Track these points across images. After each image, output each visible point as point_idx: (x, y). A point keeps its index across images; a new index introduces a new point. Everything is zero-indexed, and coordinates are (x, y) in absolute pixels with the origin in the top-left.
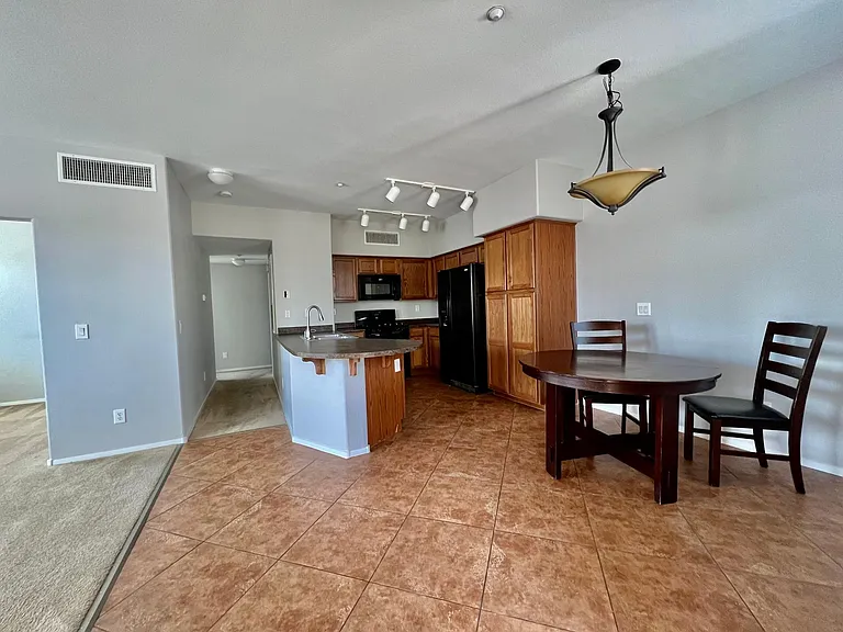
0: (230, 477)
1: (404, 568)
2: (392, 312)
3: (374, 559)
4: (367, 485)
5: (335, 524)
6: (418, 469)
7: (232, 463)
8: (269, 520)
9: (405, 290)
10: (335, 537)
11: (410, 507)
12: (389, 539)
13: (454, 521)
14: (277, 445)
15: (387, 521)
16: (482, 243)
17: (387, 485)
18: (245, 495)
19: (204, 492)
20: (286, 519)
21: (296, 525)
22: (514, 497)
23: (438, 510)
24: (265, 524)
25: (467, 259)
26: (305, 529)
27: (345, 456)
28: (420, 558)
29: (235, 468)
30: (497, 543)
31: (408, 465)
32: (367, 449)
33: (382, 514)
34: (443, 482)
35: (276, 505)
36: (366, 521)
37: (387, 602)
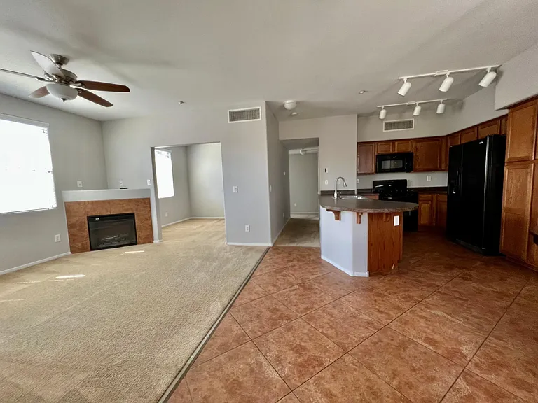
0: (287, 268)
1: (373, 356)
2: (405, 182)
3: (354, 342)
4: (361, 296)
5: (335, 312)
6: (404, 298)
7: (290, 261)
8: (300, 295)
9: (416, 165)
10: (332, 319)
11: (389, 321)
12: (368, 334)
13: (425, 345)
14: (313, 258)
15: (369, 323)
16: (506, 116)
17: (375, 300)
18: (292, 279)
19: (275, 272)
20: (308, 298)
21: (313, 303)
22: (500, 353)
23: (413, 332)
24: (297, 296)
25: (484, 133)
26: (317, 307)
27: (351, 275)
28: (387, 357)
29: (290, 264)
30: (465, 378)
31: (396, 293)
32: (366, 274)
33: (366, 317)
34: (423, 314)
35: (305, 289)
36: (355, 317)
37: (355, 370)
